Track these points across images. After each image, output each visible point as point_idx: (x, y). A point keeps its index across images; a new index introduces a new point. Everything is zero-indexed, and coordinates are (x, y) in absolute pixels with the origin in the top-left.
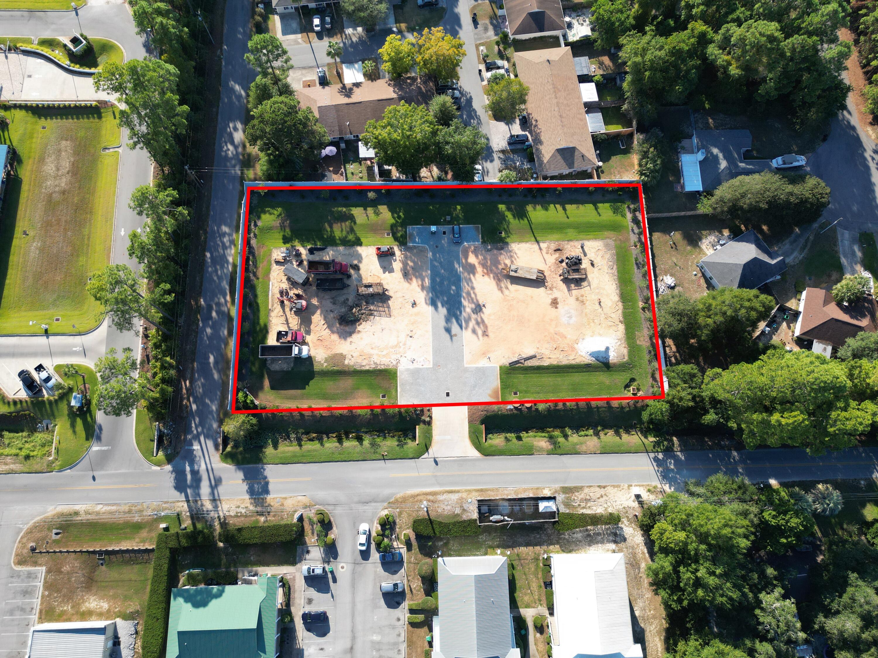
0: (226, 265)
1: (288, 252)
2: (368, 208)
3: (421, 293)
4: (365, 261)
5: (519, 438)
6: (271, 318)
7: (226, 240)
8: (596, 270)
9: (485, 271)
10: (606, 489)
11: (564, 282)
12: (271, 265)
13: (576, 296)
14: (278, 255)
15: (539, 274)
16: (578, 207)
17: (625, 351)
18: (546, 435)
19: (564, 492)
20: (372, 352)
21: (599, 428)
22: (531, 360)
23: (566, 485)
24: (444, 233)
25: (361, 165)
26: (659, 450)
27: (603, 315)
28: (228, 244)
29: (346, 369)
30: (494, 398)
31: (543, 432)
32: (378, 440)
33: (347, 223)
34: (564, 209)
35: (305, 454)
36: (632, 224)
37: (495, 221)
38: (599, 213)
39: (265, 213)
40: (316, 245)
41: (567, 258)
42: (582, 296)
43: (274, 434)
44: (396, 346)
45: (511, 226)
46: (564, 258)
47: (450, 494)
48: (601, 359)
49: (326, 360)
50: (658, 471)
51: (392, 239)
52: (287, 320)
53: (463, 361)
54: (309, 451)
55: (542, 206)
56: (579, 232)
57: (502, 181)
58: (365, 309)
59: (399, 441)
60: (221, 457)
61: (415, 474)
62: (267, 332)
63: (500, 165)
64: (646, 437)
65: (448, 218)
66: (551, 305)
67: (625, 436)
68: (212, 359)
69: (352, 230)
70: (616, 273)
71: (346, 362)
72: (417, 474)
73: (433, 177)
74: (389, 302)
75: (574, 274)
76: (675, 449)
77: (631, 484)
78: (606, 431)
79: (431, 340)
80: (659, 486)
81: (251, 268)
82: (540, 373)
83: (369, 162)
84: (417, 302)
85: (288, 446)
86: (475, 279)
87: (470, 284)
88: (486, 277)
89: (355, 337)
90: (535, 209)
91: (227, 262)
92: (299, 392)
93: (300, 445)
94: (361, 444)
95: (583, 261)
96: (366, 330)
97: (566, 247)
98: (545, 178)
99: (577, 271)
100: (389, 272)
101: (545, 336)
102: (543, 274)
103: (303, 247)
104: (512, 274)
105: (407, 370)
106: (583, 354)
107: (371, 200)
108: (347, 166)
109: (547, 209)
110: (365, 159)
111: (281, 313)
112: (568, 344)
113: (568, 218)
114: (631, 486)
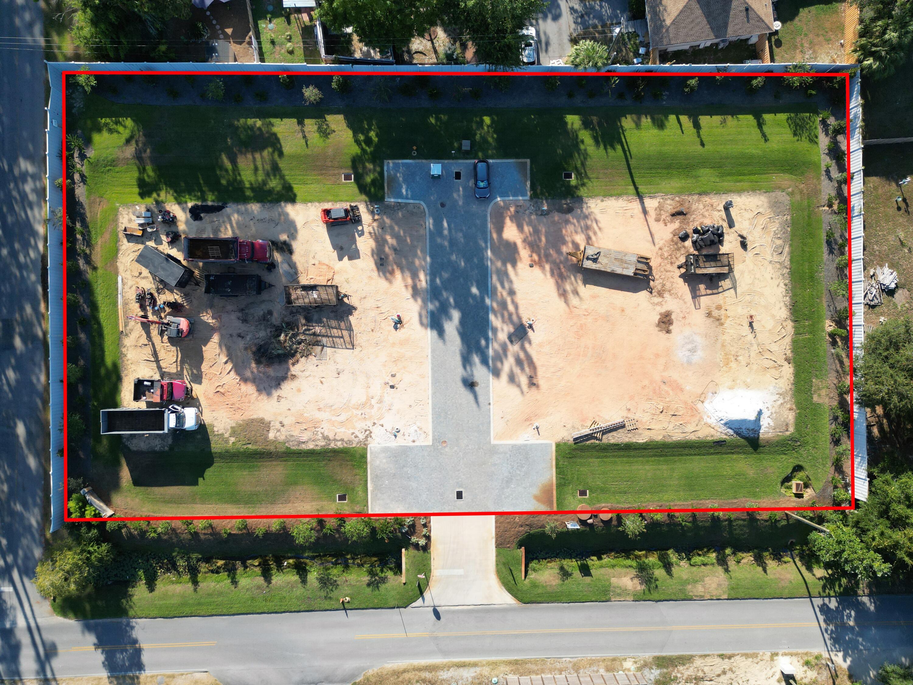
0: (32, 242)
1: (149, 214)
2: (307, 121)
3: (412, 300)
4: (302, 234)
5: (585, 571)
6: (124, 350)
7: (28, 187)
8: (749, 255)
9: (536, 257)
10: (732, 660)
11: (685, 281)
12: (117, 241)
13: (708, 307)
14: (130, 220)
15: (640, 266)
16: (725, 121)
17: (790, 417)
18: (634, 564)
19: (659, 666)
20: (320, 416)
21: (728, 551)
22: (614, 433)
23: (664, 654)
24: (458, 176)
25: (289, 23)
26: (832, 593)
27: (755, 347)
28: (32, 197)
29: (272, 448)
30: (543, 503)
31: (628, 558)
32: (335, 571)
33: (265, 153)
34: (697, 126)
35: (202, 600)
36: (828, 159)
37: (560, 151)
38: (764, 135)
39: (99, 130)
40: (204, 199)
41: (696, 231)
42: (719, 308)
43: (148, 561)
44: (364, 405)
45: (588, 163)
46: (690, 231)
47: (461, 669)
48: (745, 433)
49: (234, 432)
50: (826, 630)
51: (356, 189)
52: (155, 354)
53: (489, 433)
54: (209, 595)
55: (653, 119)
56: (722, 175)
57: (576, 66)
58: (304, 333)
59: (372, 573)
60: (53, 606)
61: (399, 634)
62: (119, 379)
63: (573, 26)
64: (809, 569)
65: (466, 145)
66: (658, 325)
67: (771, 564)
68: (21, 429)
69: (275, 169)
70: (787, 263)
71: (271, 435)
72: (403, 635)
73: (436, 52)
74: (351, 318)
75: (707, 264)
76: (860, 592)
77: (776, 651)
78: (740, 555)
79: (430, 392)
80: (825, 655)
81: (80, 246)
82: (629, 456)
83: (305, 17)
84: (405, 320)
85: (173, 582)
86: (516, 274)
87: (507, 285)
88: (536, 270)
89: (287, 387)
90: (638, 125)
91: (34, 234)
92: (187, 489)
93: (195, 582)
94: (304, 581)
95: (726, 237)
96: (307, 373)
97: (694, 207)
98: (665, 57)
99: (714, 258)
100: (350, 259)
101: (644, 387)
102: (647, 264)
103: (179, 203)
104: (588, 264)
105: (385, 450)
106: (712, 421)
107: (312, 104)
108: (262, 25)
109: (661, 126)
110: (299, 10)
111: (144, 340)
112: (686, 403)
113: (703, 144)
114: (777, 654)
